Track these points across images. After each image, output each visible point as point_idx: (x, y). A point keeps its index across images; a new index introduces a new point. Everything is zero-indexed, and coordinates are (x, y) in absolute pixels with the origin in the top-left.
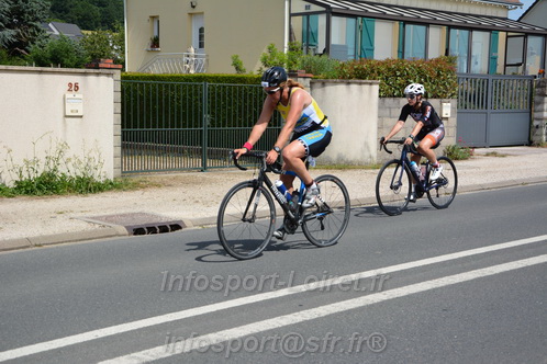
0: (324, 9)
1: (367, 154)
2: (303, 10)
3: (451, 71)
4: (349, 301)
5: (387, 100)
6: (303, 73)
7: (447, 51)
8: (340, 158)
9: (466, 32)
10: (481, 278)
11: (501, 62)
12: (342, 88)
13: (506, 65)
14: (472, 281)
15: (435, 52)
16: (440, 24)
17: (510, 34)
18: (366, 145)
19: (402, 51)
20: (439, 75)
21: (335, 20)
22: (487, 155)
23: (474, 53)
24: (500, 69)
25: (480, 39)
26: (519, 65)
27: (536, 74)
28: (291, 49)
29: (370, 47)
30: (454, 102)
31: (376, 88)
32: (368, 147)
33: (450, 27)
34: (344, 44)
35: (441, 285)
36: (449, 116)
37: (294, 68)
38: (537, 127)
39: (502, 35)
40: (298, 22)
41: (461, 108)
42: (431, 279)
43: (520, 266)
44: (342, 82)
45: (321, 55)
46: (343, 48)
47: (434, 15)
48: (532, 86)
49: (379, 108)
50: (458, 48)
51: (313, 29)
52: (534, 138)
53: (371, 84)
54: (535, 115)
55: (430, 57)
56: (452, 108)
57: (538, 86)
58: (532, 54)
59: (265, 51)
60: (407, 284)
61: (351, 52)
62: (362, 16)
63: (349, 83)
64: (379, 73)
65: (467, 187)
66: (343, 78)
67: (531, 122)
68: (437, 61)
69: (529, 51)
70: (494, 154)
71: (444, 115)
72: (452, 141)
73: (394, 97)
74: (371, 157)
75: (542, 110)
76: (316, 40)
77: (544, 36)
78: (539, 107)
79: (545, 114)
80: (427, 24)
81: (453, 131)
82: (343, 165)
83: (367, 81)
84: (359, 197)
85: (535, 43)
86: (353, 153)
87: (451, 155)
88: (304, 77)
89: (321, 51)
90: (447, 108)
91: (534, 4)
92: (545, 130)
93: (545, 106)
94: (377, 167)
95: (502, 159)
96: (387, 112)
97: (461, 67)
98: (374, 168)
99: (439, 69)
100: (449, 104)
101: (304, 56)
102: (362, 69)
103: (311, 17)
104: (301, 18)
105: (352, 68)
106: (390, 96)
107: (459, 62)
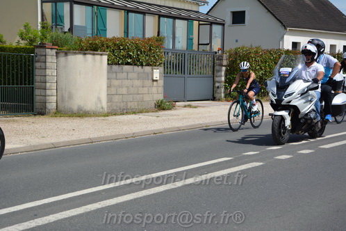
1: (99, 106)
3: (159, 47)
5: (114, 67)
6: (50, 45)
7: (159, 33)
8: (80, 109)
9: (171, 20)
11: (195, 41)
12: (80, 57)
13: (199, 44)
15: (150, 32)
16: (153, 14)
17: (201, 23)
18: (99, 99)
19: (127, 32)
20: (150, 50)
21: (76, 7)
22: (185, 106)
23: (177, 35)
24: (195, 47)
25: (181, 25)
26: (207, 44)
27: (217, 50)
28: (43, 27)
29: (103, 28)
30: (162, 69)
31: (105, 58)
32: (100, 101)
33: (160, 16)
34: (84, 25)
36: (158, 79)
37: (44, 41)
38: (218, 87)
39: (196, 23)
40: (48, 8)
41: (166, 74)
44: (80, 53)
45: (65, 32)
46: (83, 28)
47: (149, 7)
48: (214, 59)
49: (108, 72)
50: (166, 31)
51: (60, 12)
52: (216, 95)
53: (101, 55)
54: (217, 79)
55: (147, 36)
56: (160, 73)
57: (218, 59)
58: (216, 37)
59: (22, 28)
61: (89, 31)
62: (97, 6)
63: (85, 54)
64: (108, 47)
65: (170, 128)
66: (81, 50)
67: (214, 84)
68: (149, 39)
69: (213, 36)
70: (190, 106)
71: (155, 79)
72: (161, 97)
73: (119, 64)
74: (102, 108)
75: (221, 76)
76: (62, 21)
77: (223, 25)
78: (219, 74)
79: (223, 79)
80: (144, 13)
81: (161, 90)
82: (82, 114)
83: (99, 52)
84: (91, 136)
85: (217, 29)
86: (90, 105)
87: (160, 107)
88: (52, 49)
89: (66, 29)
90: (157, 73)
91: (217, 3)
92: (223, 90)
93: (223, 73)
94: (107, 115)
95: (195, 109)
96: (114, 75)
97: (168, 44)
98: (105, 116)
99: (151, 46)
100: (158, 70)
101: (54, 33)
102: (95, 44)
103: (58, 4)
104: (50, 4)
105: (88, 42)
106: (116, 64)
107: (167, 41)
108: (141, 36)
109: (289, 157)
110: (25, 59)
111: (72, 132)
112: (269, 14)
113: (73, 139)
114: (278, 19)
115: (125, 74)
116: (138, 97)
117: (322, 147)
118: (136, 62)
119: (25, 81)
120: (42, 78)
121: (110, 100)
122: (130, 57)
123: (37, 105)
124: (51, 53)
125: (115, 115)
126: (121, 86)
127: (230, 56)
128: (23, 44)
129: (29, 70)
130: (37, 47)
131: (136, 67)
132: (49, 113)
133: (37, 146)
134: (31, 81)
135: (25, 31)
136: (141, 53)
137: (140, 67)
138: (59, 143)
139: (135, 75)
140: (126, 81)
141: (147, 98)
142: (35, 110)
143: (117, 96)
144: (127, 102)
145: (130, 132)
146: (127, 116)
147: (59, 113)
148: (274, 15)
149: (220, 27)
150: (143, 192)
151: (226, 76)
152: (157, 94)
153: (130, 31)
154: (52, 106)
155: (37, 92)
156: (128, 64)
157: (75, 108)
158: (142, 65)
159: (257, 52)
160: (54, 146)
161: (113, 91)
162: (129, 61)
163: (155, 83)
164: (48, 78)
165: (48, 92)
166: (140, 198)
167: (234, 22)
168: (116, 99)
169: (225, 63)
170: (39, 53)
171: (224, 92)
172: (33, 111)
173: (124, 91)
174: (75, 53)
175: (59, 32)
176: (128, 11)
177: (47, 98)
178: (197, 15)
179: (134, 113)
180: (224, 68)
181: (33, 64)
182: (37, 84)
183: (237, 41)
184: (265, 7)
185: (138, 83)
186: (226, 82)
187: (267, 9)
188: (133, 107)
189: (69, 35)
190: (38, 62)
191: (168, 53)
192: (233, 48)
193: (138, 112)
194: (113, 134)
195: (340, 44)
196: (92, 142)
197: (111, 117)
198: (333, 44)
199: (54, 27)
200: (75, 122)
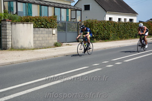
1: (30, 45)
3: (55, 20)
4: (21, 92)
5: (36, 29)
6: (8, 20)
7: (54, 14)
8: (22, 47)
9: (59, 9)
12: (21, 25)
13: (71, 19)
14: (60, 83)
15: (51, 14)
16: (51, 6)
17: (72, 10)
19: (41, 14)
20: (51, 21)
21: (19, 4)
22: (66, 45)
23: (62, 15)
24: (70, 20)
25: (63, 11)
26: (75, 19)
27: (79, 21)
28: (4, 12)
29: (31, 12)
30: (56, 29)
31: (32, 25)
32: (30, 43)
33: (55, 7)
34: (22, 11)
35: (51, 85)
36: (55, 33)
37: (5, 18)
39: (70, 10)
40: (6, 4)
41: (58, 31)
42: (48, 83)
44: (21, 23)
45: (14, 14)
47: (50, 3)
48: (78, 25)
50: (57, 13)
51: (11, 6)
53: (31, 24)
55: (49, 16)
56: (56, 31)
57: (80, 25)
58: (78, 16)
60: (40, 85)
61: (25, 14)
62: (28, 3)
63: (23, 23)
64: (33, 20)
65: (60, 55)
66: (22, 22)
68: (51, 17)
69: (77, 15)
70: (68, 45)
71: (53, 33)
72: (56, 41)
73: (38, 28)
74: (31, 46)
76: (13, 10)
77: (81, 11)
80: (48, 6)
81: (56, 38)
82: (23, 49)
83: (29, 23)
84: (27, 59)
85: (78, 12)
86: (26, 45)
87: (56, 45)
88: (9, 21)
89: (15, 13)
90: (54, 31)
91: (78, 1)
94: (34, 49)
95: (71, 46)
96: (36, 32)
97: (58, 19)
98: (33, 50)
99: (52, 20)
100: (55, 30)
101: (9, 15)
102: (28, 19)
103: (11, 2)
104: (7, 2)
105: (24, 19)
106: (37, 28)
107: (58, 18)
108: (47, 16)
109: (112, 66)
111: (19, 57)
112: (99, 6)
113: (19, 60)
114: (103, 8)
115: (41, 32)
116: (47, 41)
117: (125, 61)
118: (46, 27)
120: (5, 34)
121: (35, 43)
122: (43, 24)
123: (3, 46)
124: (8, 23)
125: (37, 49)
126: (39, 37)
127: (85, 24)
130: (2, 21)
131: (45, 29)
132: (8, 49)
133: (4, 63)
136: (48, 23)
138: (13, 62)
139: (45, 32)
140: (41, 34)
141: (50, 42)
142: (2, 48)
144: (42, 44)
145: (44, 56)
146: (42, 49)
147: (13, 49)
148: (101, 6)
149: (79, 12)
152: (55, 40)
154: (9, 46)
155: (3, 40)
156: (42, 27)
157: (20, 47)
158: (48, 28)
159: (95, 22)
161: (36, 39)
162: (42, 26)
163: (54, 35)
164: (7, 34)
165: (8, 40)
166: (51, 86)
167: (85, 9)
168: (37, 42)
170: (3, 23)
173: (41, 39)
174: (19, 23)
175: (12, 14)
176: (41, 5)
177: (7, 42)
178: (70, 7)
179: (45, 48)
181: (1, 28)
182: (3, 37)
183: (87, 17)
184: (98, 3)
185: (46, 35)
187: (99, 4)
188: (45, 45)
189: (16, 15)
190: (3, 27)
191: (59, 23)
192: (86, 20)
193: (47, 48)
194: (37, 57)
195: (128, 18)
196: (28, 61)
197: (35, 50)
198: (125, 18)
199: (9, 12)
200: (20, 53)
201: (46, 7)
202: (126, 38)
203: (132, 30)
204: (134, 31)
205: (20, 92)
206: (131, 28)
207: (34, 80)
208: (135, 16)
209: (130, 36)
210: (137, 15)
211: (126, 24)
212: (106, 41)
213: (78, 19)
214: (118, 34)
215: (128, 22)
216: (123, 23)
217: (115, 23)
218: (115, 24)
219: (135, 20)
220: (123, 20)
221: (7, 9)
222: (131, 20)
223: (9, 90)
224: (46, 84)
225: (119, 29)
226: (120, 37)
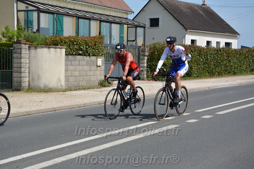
0: (36, 9)
1: (59, 84)
2: (25, 9)
3: (101, 43)
4: (45, 163)
5: (70, 57)
6: (24, 41)
7: (100, 33)
8: (45, 86)
9: (108, 24)
10: (113, 146)
11: (125, 39)
12: (45, 50)
13: (128, 41)
14: (109, 148)
15: (94, 33)
16: (96, 20)
17: (129, 26)
18: (59, 79)
19: (77, 32)
20: (95, 45)
21: (42, 15)
23: (113, 35)
25: (115, 27)
26: (134, 41)
27: (141, 45)
28: (18, 29)
29: (61, 30)
30: (103, 58)
31: (64, 51)
32: (60, 81)
33: (101, 21)
34: (48, 27)
35: (93, 151)
36: (101, 65)
37: (20, 39)
38: (142, 71)
39: (125, 26)
40: (22, 15)
41: (106, 62)
42: (88, 148)
43: (132, 139)
44: (46, 47)
45: (35, 32)
46: (47, 30)
47: (93, 15)
48: (139, 51)
49: (66, 60)
50: (105, 32)
51: (30, 18)
52: (141, 76)
53: (61, 48)
54: (141, 65)
55: (92, 35)
56: (102, 61)
57: (142, 51)
58: (139, 36)
59: (4, 29)
60: (76, 152)
61: (51, 32)
62: (57, 14)
63: (49, 48)
64: (65, 43)
66: (46, 45)
68: (94, 37)
69: (138, 35)
71: (98, 65)
72: (102, 78)
73: (73, 55)
74: (61, 86)
75: (144, 63)
76: (32, 25)
77: (145, 27)
78: (143, 61)
79: (146, 65)
80: (89, 19)
81: (103, 72)
82: (47, 90)
83: (59, 47)
84: (55, 106)
85: (140, 31)
86: (53, 84)
87: (102, 85)
88: (25, 44)
89: (35, 30)
90: (100, 61)
91: (139, 12)
92: (145, 72)
93: (145, 61)
94: (65, 91)
96: (70, 63)
97: (107, 41)
98: (63, 91)
99: (96, 42)
100: (101, 59)
101: (26, 33)
102: (56, 40)
103: (29, 12)
104: (23, 12)
105: (51, 40)
106: (71, 55)
107: (105, 39)
108: (87, 35)
109: (196, 121)
110: (6, 51)
111: (40, 104)
112: (175, 21)
113: (41, 108)
114: (181, 24)
115: (77, 62)
116: (87, 77)
117: (218, 113)
118: (86, 53)
119: (6, 66)
120: (18, 65)
121: (67, 80)
122: (81, 50)
123: (15, 84)
124: (25, 47)
125: (71, 90)
126: (75, 70)
127: (150, 49)
128: (4, 40)
129: (9, 59)
130: (15, 43)
131: (85, 57)
132: (23, 89)
133: (16, 114)
134: (11, 67)
135: (5, 31)
136: (89, 47)
137: (88, 57)
138: (32, 111)
139: (84, 63)
140: (78, 66)
141: (93, 79)
142: (13, 88)
143: (72, 77)
144: (79, 82)
145: (82, 103)
146: (79, 91)
147: (31, 89)
148: (178, 21)
149: (142, 29)
150: (95, 148)
151: (147, 63)
152: (100, 76)
153: (80, 32)
154: (25, 84)
155: (15, 75)
156: (80, 54)
157: (42, 86)
158: (89, 55)
160: (28, 114)
161: (69, 73)
162: (80, 52)
163: (99, 68)
164: (22, 65)
165: (23, 75)
167: (152, 26)
168: (71, 79)
169: (147, 54)
170: (16, 47)
171: (146, 74)
172: (12, 88)
173: (77, 73)
174: (42, 47)
175: (30, 31)
177: (22, 79)
178: (127, 21)
179: (84, 89)
180: (146, 58)
181: (12, 55)
182: (14, 69)
183: (153, 39)
184: (172, 15)
185: (86, 68)
186: (147, 67)
187: (174, 17)
188: (83, 85)
189: (37, 34)
190: (15, 53)
191: (107, 47)
192: (152, 43)
193: (87, 89)
194: (70, 104)
195: (223, 41)
196: (55, 111)
197: (68, 92)
198: (218, 41)
199: (26, 28)
200: (43, 96)
201: (87, 21)
202: (220, 74)
203: (230, 61)
204: (233, 62)
205: (43, 163)
206: (228, 57)
207: (66, 143)
208: (235, 37)
209: (227, 71)
210: (238, 37)
211: (220, 50)
212: (186, 79)
213: (140, 42)
214: (206, 67)
215: (223, 48)
216: (214, 49)
217: (200, 49)
218: (200, 51)
219: (235, 44)
220: (214, 45)
221: (22, 24)
222: (228, 44)
223: (24, 158)
224: (85, 149)
225: (207, 59)
226: (208, 73)
